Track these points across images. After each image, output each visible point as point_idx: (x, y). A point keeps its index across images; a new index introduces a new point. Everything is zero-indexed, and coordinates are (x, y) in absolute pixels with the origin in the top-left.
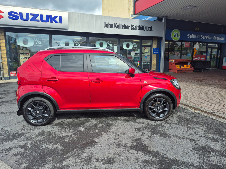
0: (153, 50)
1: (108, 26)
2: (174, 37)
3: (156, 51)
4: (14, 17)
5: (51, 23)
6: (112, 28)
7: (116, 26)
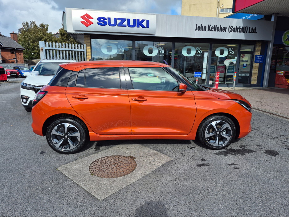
0: (254, 57)
1: (200, 28)
2: (286, 40)
3: (260, 60)
4: (103, 23)
5: (138, 28)
6: (204, 30)
7: (210, 28)
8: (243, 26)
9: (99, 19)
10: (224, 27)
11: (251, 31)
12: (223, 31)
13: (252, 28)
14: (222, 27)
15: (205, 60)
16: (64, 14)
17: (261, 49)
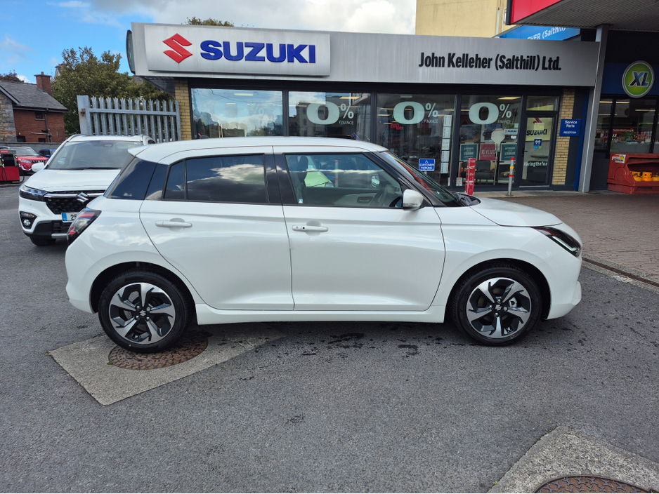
0: (559, 124)
1: (431, 61)
2: (632, 84)
4: (212, 54)
6: (440, 66)
7: (452, 61)
8: (530, 55)
9: (205, 45)
10: (485, 59)
11: (547, 66)
12: (484, 67)
13: (551, 58)
14: (480, 59)
15: (447, 132)
16: (130, 35)
17: (574, 106)
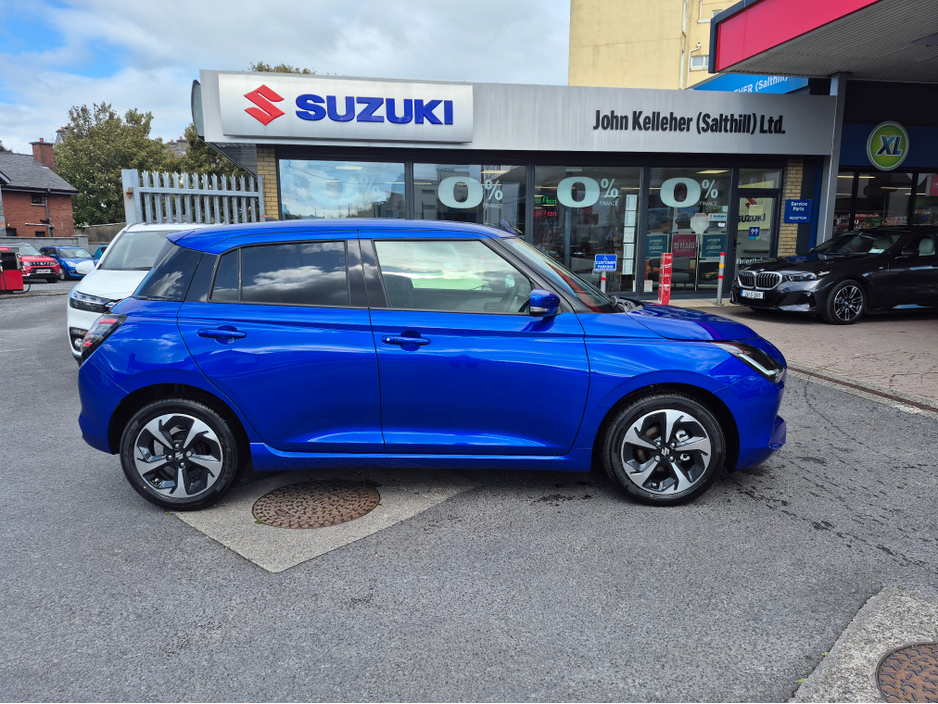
0: (783, 207)
1: (610, 122)
2: (880, 152)
3: (799, 213)
4: (312, 113)
5: (420, 126)
6: (621, 128)
7: (638, 122)
8: (743, 114)
9: (302, 101)
10: (683, 118)
11: (766, 127)
12: (682, 130)
13: (771, 118)
14: (676, 119)
15: (630, 218)
16: (197, 86)
17: (803, 182)
